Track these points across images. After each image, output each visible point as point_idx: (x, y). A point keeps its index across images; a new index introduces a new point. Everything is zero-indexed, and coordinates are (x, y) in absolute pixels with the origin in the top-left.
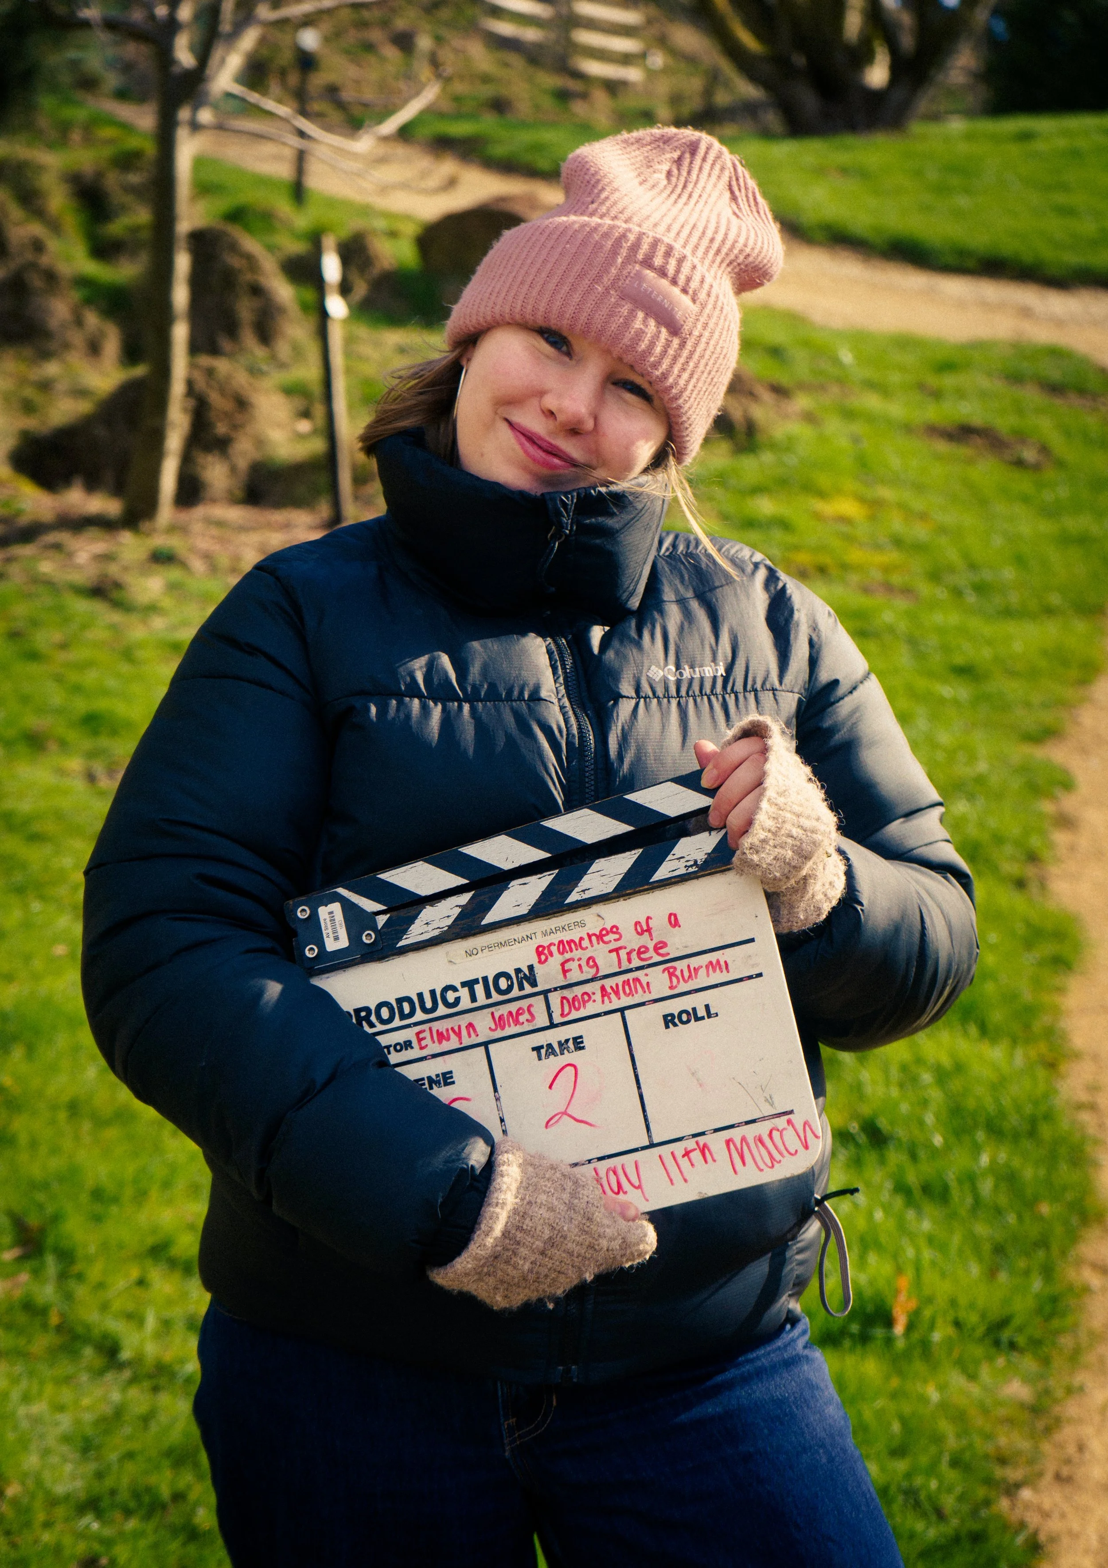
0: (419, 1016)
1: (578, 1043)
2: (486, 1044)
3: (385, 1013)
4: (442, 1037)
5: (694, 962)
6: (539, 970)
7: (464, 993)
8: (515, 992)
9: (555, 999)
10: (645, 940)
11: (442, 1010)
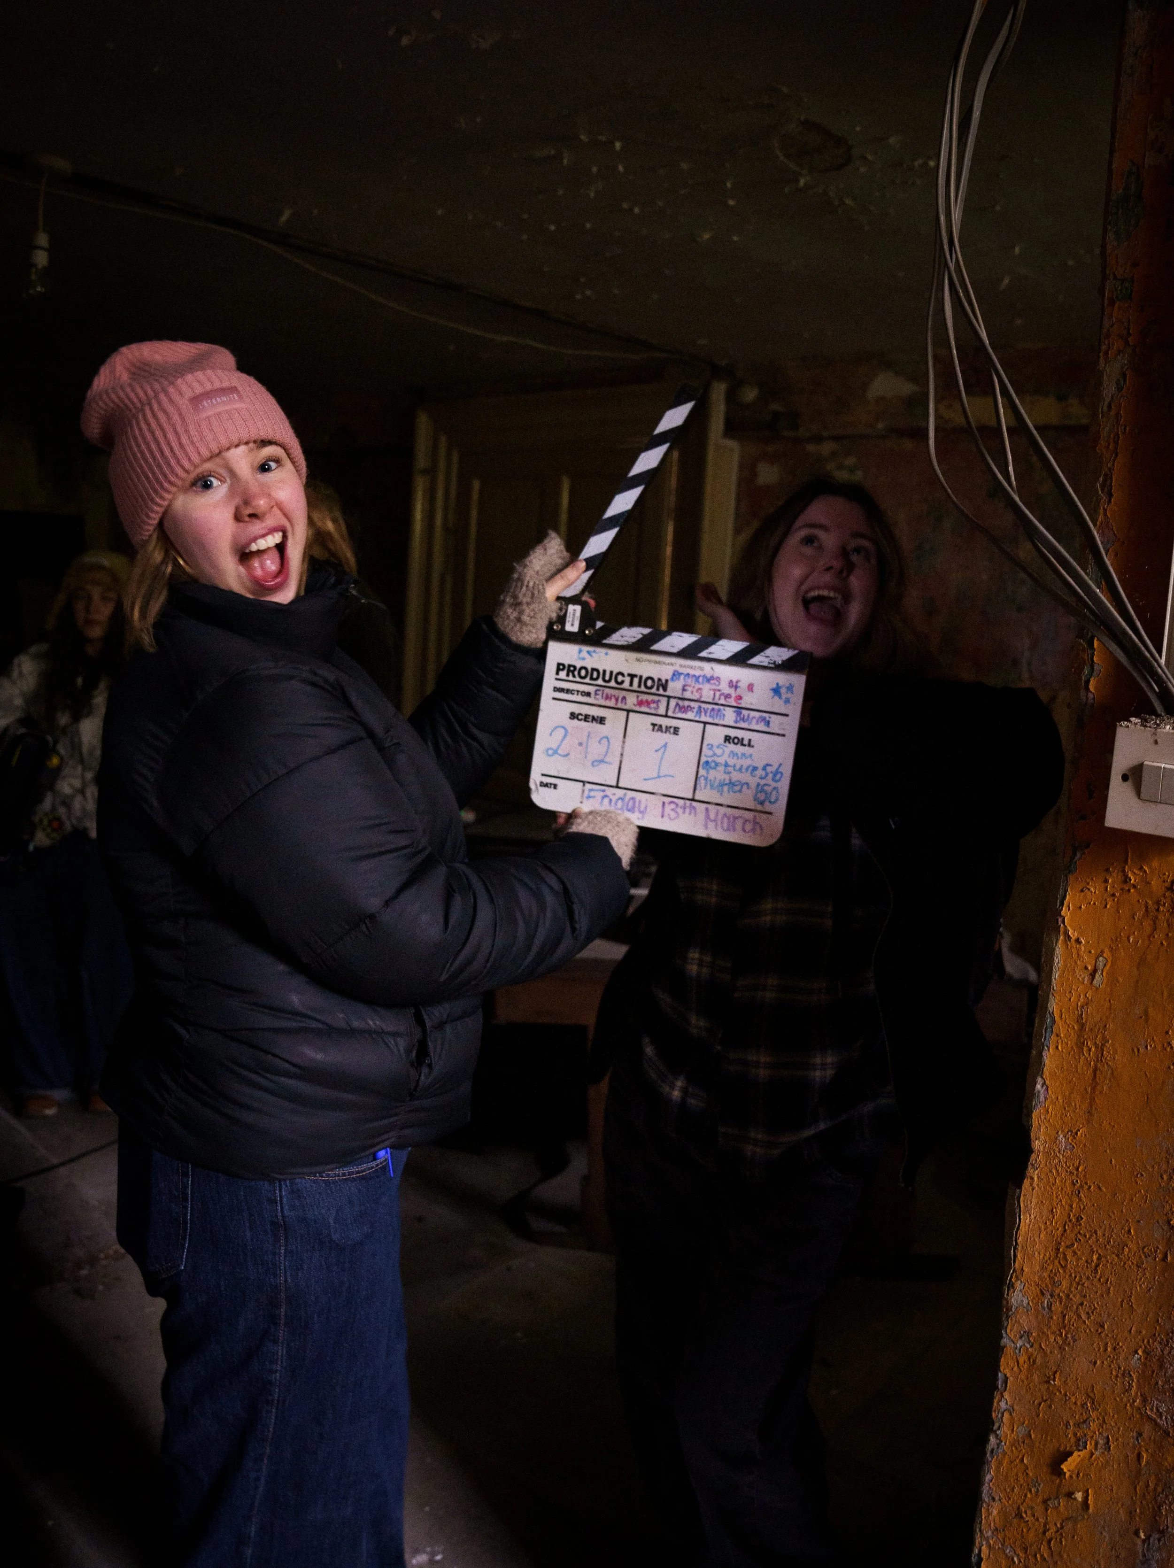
0: (600, 682)
1: (676, 731)
2: (628, 711)
3: (583, 673)
4: (608, 698)
5: (753, 714)
6: (671, 685)
7: (627, 680)
8: (654, 690)
9: (673, 702)
10: (732, 691)
11: (613, 684)
